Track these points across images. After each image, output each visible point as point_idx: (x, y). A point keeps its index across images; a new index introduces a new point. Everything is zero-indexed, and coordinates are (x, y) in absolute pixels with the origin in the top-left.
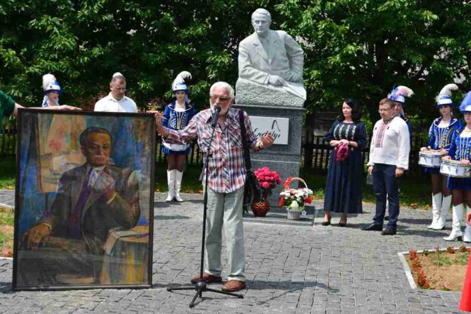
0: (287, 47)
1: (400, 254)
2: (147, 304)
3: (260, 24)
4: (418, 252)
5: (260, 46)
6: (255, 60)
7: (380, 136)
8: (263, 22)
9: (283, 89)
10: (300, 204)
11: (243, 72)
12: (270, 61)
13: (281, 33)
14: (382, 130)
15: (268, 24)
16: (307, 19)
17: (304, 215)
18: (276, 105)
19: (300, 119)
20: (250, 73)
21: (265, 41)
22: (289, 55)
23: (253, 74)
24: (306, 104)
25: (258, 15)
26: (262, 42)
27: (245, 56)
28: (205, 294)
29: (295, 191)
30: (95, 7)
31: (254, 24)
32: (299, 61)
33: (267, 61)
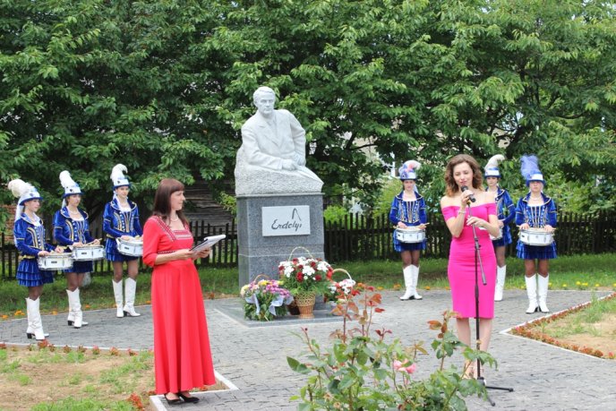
0: (293, 129)
5: (267, 127)
8: (270, 101)
9: (299, 173)
11: (253, 158)
12: (280, 143)
18: (294, 192)
19: (320, 204)
20: (261, 159)
21: (271, 122)
22: (293, 137)
23: (265, 160)
25: (263, 94)
27: (252, 140)
29: (342, 284)
32: (302, 140)
33: (276, 144)
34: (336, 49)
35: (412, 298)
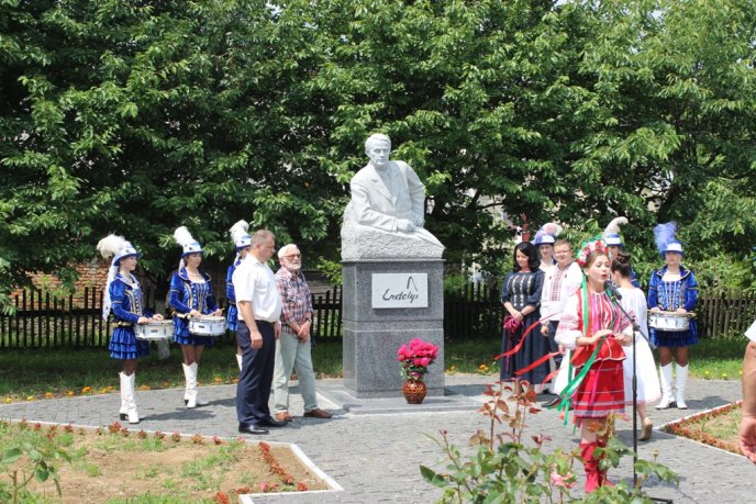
5: (380, 181)
7: (556, 287)
8: (384, 150)
11: (364, 216)
12: (394, 200)
13: (400, 164)
14: (558, 279)
18: (409, 257)
19: (440, 272)
20: (373, 218)
21: (385, 175)
22: (411, 193)
23: (377, 219)
25: (378, 142)
26: (382, 177)
27: (362, 196)
32: (421, 199)
33: (390, 201)
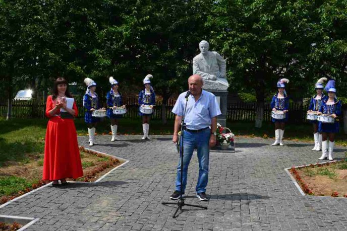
0: (218, 60)
1: (286, 170)
2: (149, 217)
3: (204, 48)
4: (296, 167)
6: (201, 67)
9: (217, 82)
10: (228, 142)
11: (195, 73)
13: (215, 53)
15: (207, 48)
16: (226, 46)
17: (230, 147)
20: (199, 74)
22: (219, 64)
23: (201, 74)
24: (229, 89)
25: (202, 44)
27: (196, 65)
28: (183, 208)
29: (225, 135)
30: (120, 44)
31: (201, 48)
32: (224, 67)
34: (258, 25)
35: (279, 144)
